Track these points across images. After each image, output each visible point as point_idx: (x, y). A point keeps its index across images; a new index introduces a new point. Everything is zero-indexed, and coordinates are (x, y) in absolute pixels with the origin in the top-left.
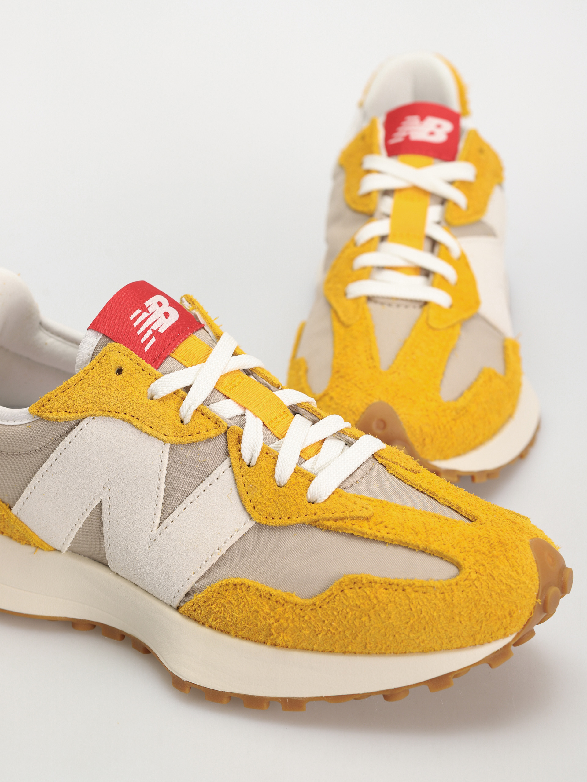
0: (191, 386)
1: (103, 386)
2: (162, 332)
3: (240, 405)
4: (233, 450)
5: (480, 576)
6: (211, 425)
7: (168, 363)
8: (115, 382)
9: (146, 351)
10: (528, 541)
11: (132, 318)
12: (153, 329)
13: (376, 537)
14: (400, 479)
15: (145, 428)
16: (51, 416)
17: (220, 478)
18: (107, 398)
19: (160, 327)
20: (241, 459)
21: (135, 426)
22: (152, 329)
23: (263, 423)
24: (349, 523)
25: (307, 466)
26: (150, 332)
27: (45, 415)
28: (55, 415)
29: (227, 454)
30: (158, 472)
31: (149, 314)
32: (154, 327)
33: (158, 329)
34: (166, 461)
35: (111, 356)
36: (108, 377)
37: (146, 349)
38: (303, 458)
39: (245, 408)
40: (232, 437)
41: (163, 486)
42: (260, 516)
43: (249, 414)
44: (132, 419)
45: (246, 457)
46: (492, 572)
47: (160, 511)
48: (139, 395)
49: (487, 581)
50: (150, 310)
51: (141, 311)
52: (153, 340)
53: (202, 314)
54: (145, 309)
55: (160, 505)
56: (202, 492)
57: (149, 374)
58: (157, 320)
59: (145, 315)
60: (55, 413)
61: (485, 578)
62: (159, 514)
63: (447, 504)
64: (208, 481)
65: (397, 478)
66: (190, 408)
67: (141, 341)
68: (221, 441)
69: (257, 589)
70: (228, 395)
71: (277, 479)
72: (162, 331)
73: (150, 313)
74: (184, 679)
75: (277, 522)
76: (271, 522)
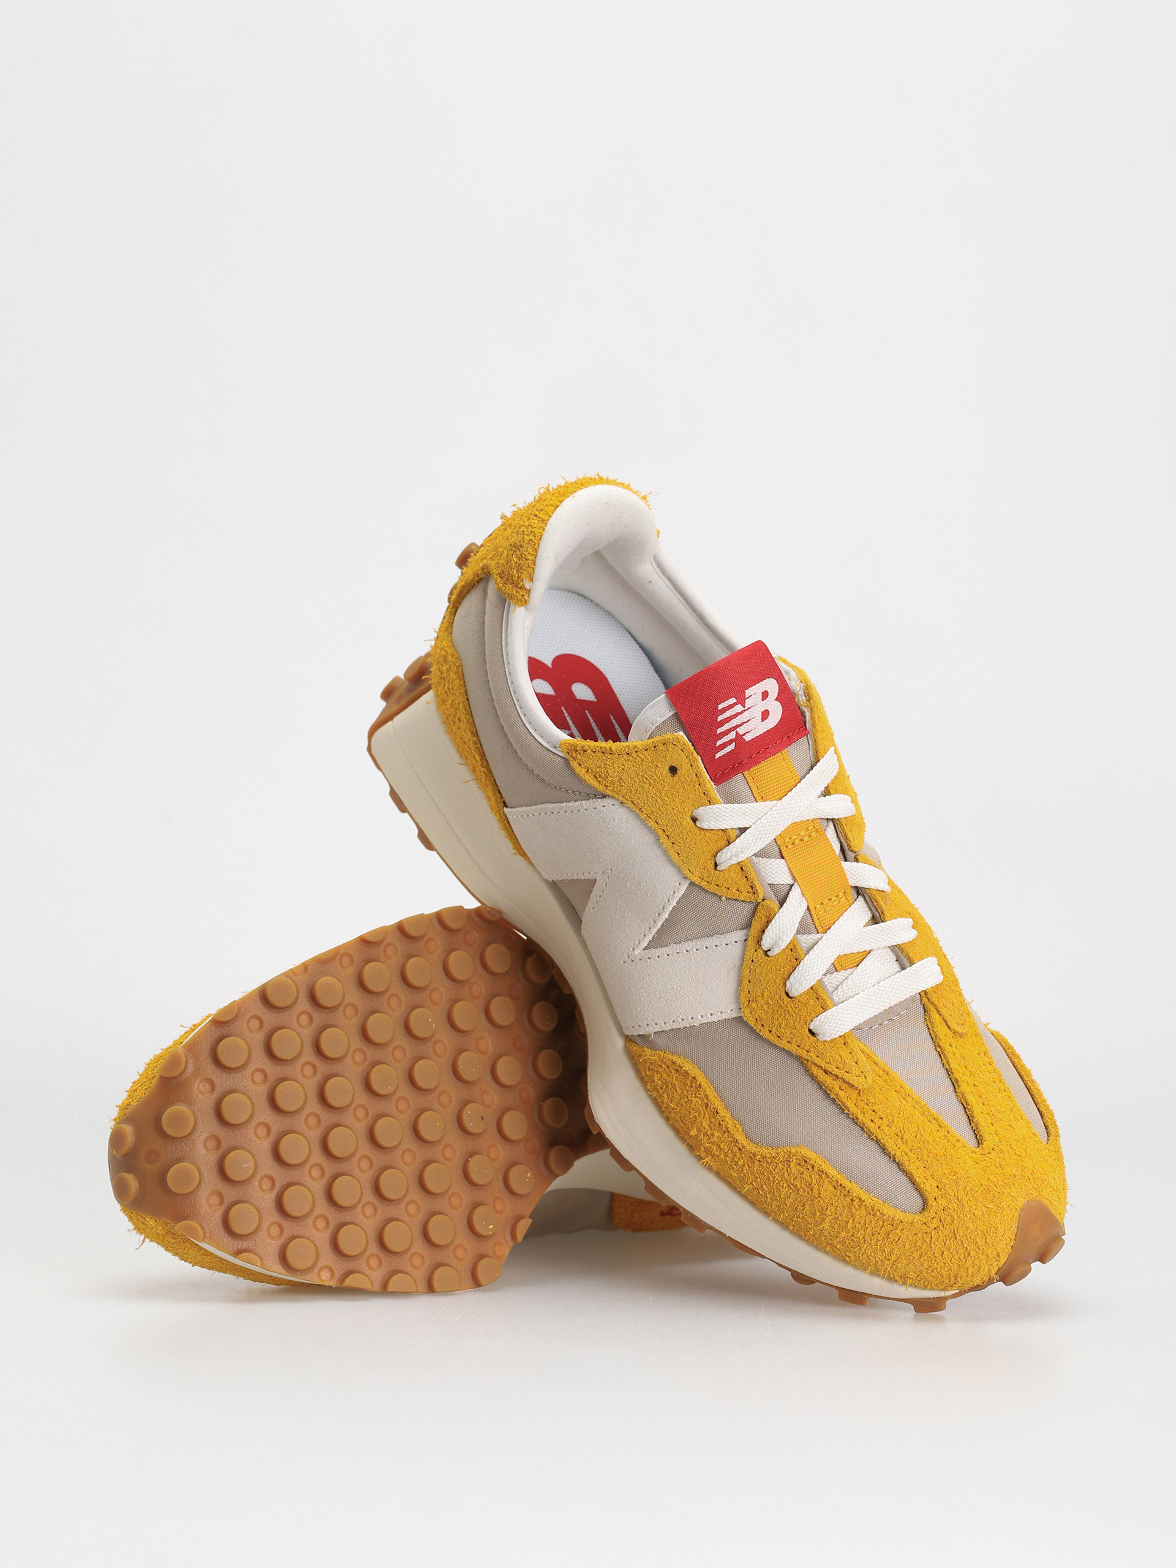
0: (748, 828)
1: (646, 778)
2: (747, 741)
3: (792, 875)
4: (756, 926)
5: (941, 1227)
6: (745, 887)
7: (738, 782)
8: (662, 781)
9: (717, 757)
10: (1021, 1203)
11: (720, 707)
12: (738, 731)
13: (857, 1119)
14: (932, 1038)
15: (672, 852)
16: (578, 769)
17: (730, 946)
18: (645, 794)
19: (748, 732)
20: (759, 941)
21: (660, 846)
22: (736, 732)
23: (808, 907)
24: (836, 1085)
25: (831, 981)
26: (732, 735)
27: (574, 764)
28: (581, 771)
29: (748, 925)
30: (666, 901)
31: (744, 709)
32: (741, 731)
33: (744, 735)
34: (679, 895)
35: (670, 750)
36: (657, 772)
37: (718, 756)
38: (835, 968)
39: (795, 880)
40: (761, 913)
41: (666, 916)
42: (750, 1015)
43: (796, 890)
44: (660, 832)
45: (766, 943)
46: (957, 1230)
47: (652, 936)
48: (682, 811)
49: (947, 1237)
50: (748, 703)
51: (736, 701)
52: (732, 747)
53: (812, 718)
54: (742, 701)
55: (654, 931)
56: (704, 948)
57: (704, 793)
58: (749, 720)
59: (739, 708)
60: (584, 771)
61: (946, 1232)
62: (649, 938)
63: (964, 1103)
64: (714, 940)
65: (930, 1034)
66: (731, 858)
67: (718, 742)
68: (747, 909)
69: (707, 1096)
70: (784, 854)
71: (788, 987)
72: (747, 738)
73: (746, 709)
74: (597, 1121)
75: (765, 1033)
76: (758, 1028)
